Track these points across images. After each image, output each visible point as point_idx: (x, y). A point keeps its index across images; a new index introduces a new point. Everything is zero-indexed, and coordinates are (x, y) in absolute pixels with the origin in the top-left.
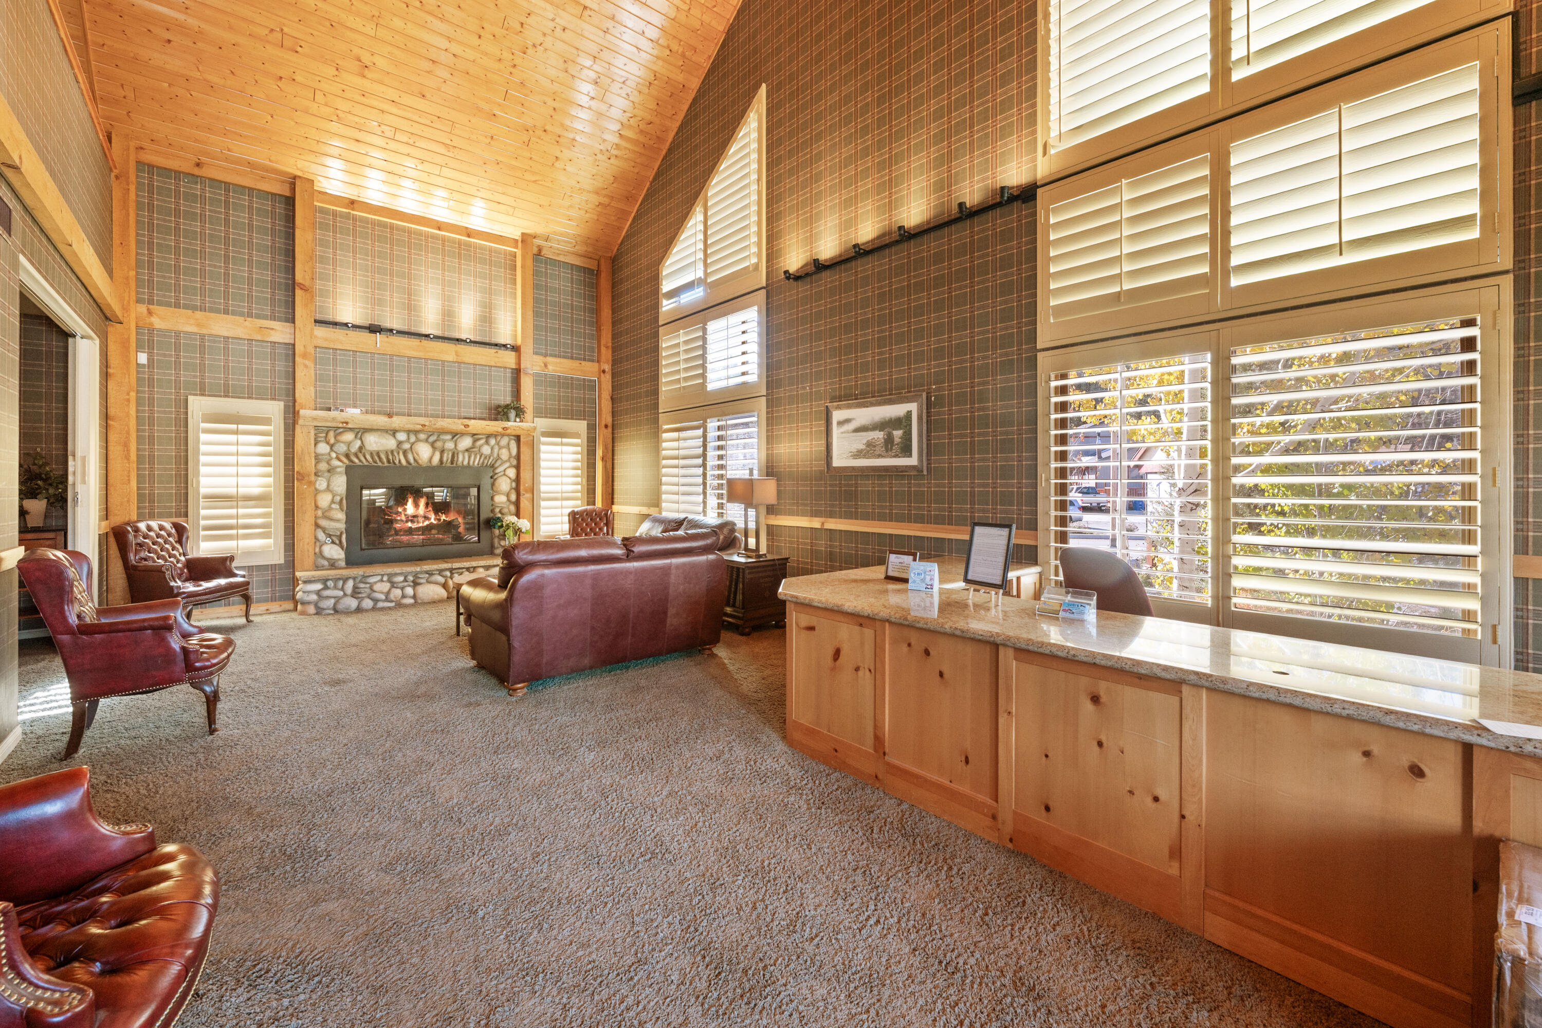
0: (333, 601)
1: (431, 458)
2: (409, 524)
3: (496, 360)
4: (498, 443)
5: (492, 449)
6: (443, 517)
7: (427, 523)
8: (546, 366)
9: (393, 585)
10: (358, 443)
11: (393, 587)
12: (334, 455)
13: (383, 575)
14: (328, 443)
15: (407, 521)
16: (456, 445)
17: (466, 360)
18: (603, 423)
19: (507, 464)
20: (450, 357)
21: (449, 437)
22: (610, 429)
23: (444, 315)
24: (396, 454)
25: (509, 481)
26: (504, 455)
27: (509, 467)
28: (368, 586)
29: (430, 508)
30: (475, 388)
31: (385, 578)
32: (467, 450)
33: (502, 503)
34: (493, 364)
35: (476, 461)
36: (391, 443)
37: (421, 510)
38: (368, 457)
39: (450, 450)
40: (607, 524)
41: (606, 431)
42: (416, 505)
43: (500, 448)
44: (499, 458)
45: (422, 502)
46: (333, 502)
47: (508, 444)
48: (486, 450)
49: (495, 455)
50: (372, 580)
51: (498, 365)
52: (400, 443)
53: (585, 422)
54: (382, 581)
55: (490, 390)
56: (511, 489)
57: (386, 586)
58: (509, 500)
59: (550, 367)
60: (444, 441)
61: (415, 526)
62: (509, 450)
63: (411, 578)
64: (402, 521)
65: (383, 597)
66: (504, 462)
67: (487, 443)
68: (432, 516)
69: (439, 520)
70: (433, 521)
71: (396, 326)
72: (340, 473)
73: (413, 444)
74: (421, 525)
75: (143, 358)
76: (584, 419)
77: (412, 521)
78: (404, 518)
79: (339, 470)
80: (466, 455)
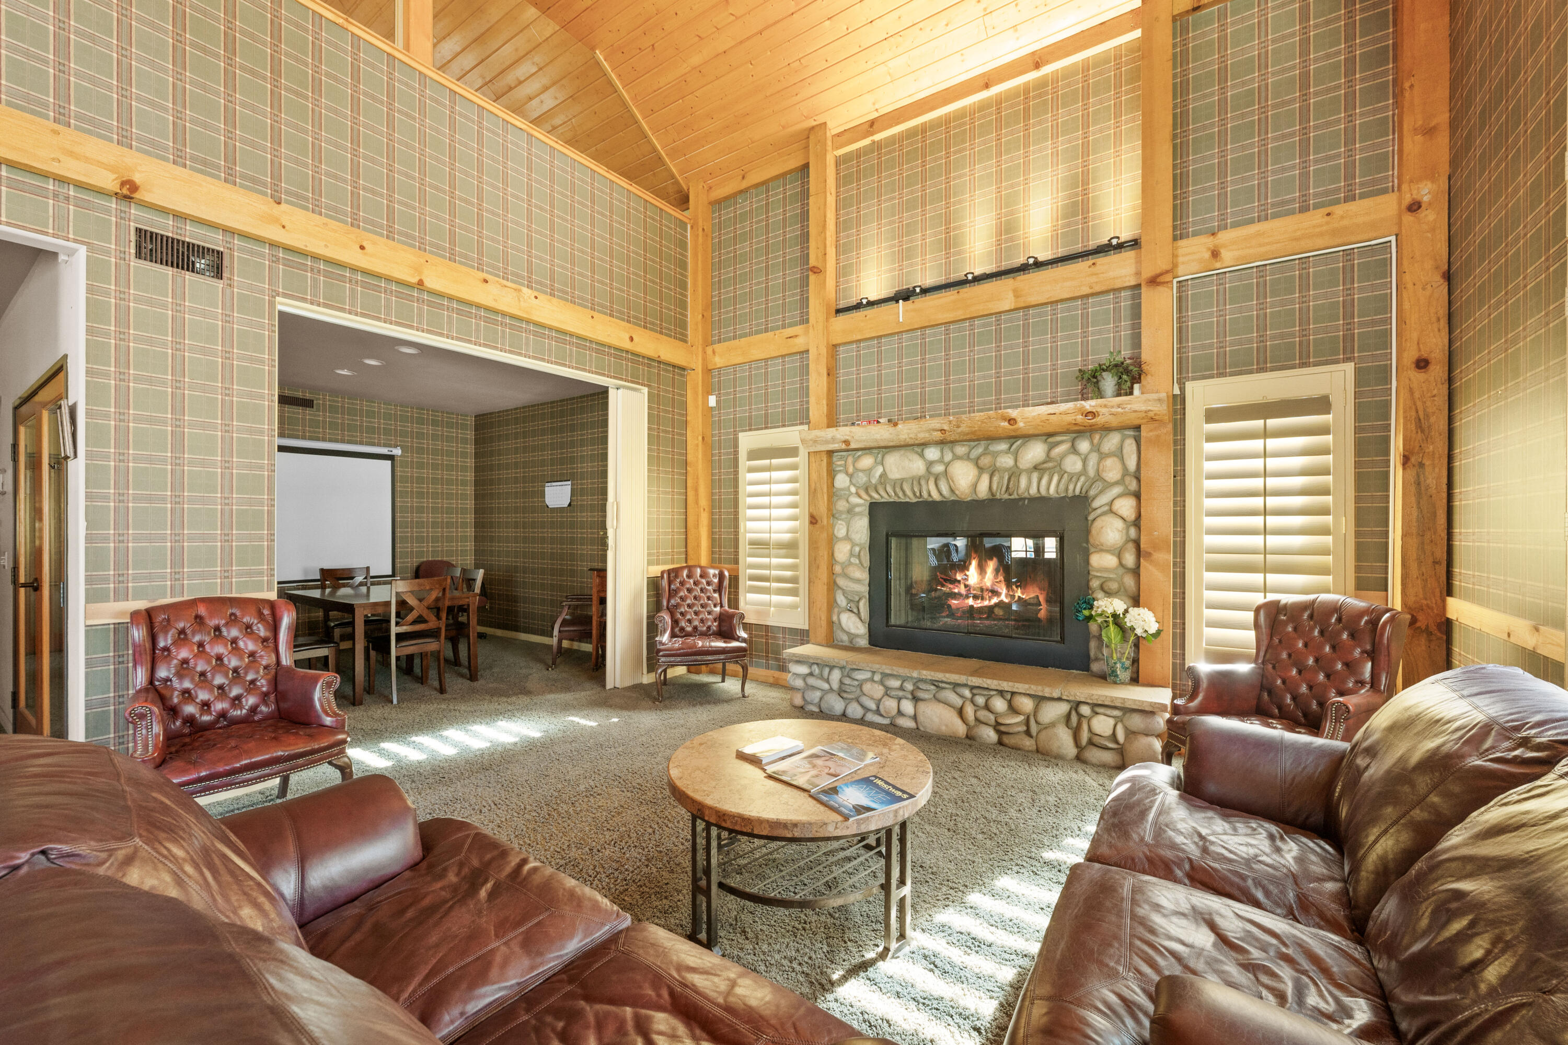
0: (818, 694)
1: (975, 486)
2: (970, 602)
3: (1094, 279)
4: (1096, 448)
5: (1085, 461)
6: (1019, 593)
7: (995, 600)
8: (1215, 254)
9: (887, 692)
10: (879, 470)
11: (886, 694)
12: (853, 490)
13: (874, 673)
14: (847, 473)
15: (967, 597)
16: (1016, 461)
17: (1033, 299)
18: (1411, 355)
19: (1116, 490)
20: (1007, 303)
21: (1003, 446)
22: (1438, 371)
23: (999, 233)
24: (923, 482)
25: (1119, 524)
26: (1112, 471)
27: (1120, 496)
28: (856, 683)
29: (1001, 578)
30: (1054, 349)
31: (877, 677)
32: (1035, 468)
33: (1106, 570)
34: (1086, 290)
35: (1051, 487)
36: (916, 466)
37: (989, 578)
38: (889, 489)
39: (1006, 470)
40: (1372, 655)
41: (1418, 377)
42: (982, 569)
43: (1103, 456)
44: (1099, 477)
45: (991, 565)
46: (852, 554)
47: (1121, 448)
48: (1073, 464)
49: (1091, 472)
50: (860, 676)
51: (1098, 289)
52: (930, 464)
53: (1349, 368)
54: (872, 680)
55: (1085, 344)
56: (1129, 540)
57: (878, 691)
58: (1121, 564)
59: (1228, 256)
60: (995, 455)
61: (978, 604)
62: (1122, 459)
63: (909, 686)
64: (960, 594)
65: (873, 706)
66: (1110, 485)
67: (1074, 450)
68: (1004, 591)
69: (1013, 597)
70: (1003, 597)
71: (929, 282)
72: (859, 514)
73: (947, 465)
74: (986, 603)
75: (712, 401)
76: (1346, 360)
77: (975, 597)
78: (963, 590)
79: (857, 510)
80: (1035, 476)
